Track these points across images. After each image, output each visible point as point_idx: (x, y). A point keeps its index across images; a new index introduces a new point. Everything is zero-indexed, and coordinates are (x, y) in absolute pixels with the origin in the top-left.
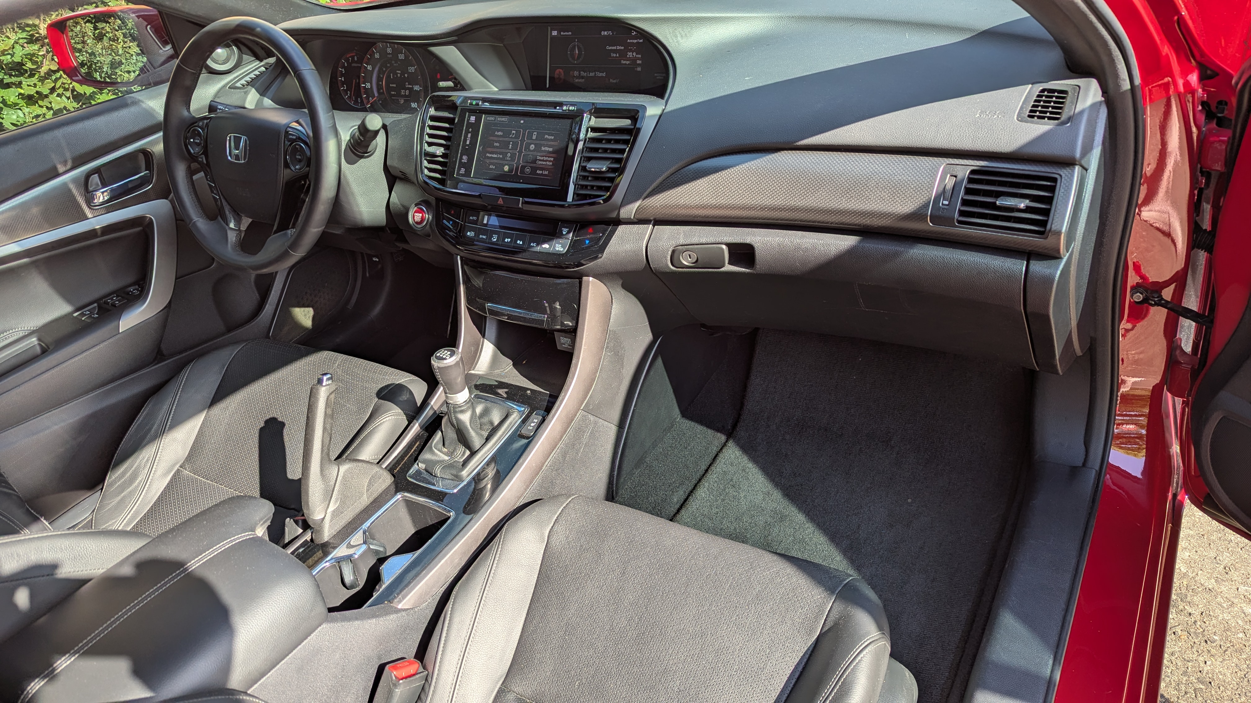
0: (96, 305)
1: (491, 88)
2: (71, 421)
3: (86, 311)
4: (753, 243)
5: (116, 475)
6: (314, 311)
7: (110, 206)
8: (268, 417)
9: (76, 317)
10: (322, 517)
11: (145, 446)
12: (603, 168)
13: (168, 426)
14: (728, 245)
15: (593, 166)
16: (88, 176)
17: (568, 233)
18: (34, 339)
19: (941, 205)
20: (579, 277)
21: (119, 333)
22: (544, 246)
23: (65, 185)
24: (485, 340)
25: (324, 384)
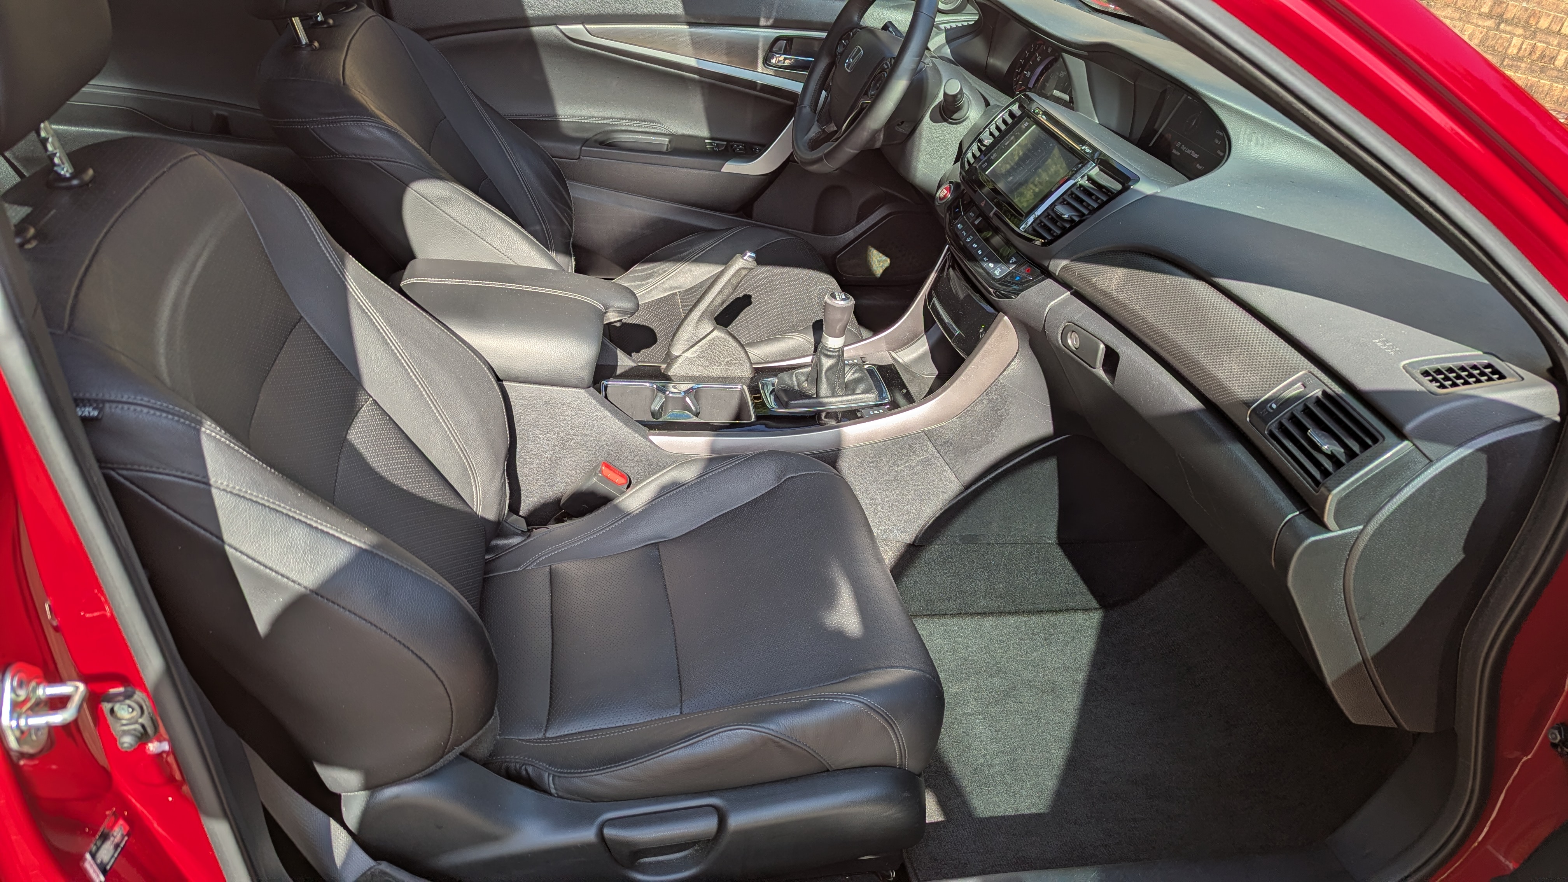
0: (725, 143)
1: (1094, 119)
2: (648, 214)
3: (715, 143)
4: (1121, 355)
5: (641, 268)
6: (891, 263)
7: (781, 71)
8: (748, 293)
9: (705, 143)
10: (678, 355)
11: (670, 261)
12: (1064, 215)
13: (695, 258)
14: (1107, 347)
15: (1060, 209)
16: (778, 39)
17: (1013, 263)
18: (667, 140)
19: (1269, 405)
20: (998, 309)
21: (720, 171)
22: (990, 264)
23: (756, 38)
24: (925, 336)
25: (745, 258)
